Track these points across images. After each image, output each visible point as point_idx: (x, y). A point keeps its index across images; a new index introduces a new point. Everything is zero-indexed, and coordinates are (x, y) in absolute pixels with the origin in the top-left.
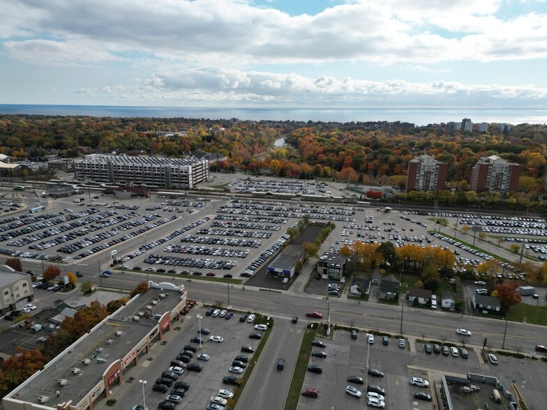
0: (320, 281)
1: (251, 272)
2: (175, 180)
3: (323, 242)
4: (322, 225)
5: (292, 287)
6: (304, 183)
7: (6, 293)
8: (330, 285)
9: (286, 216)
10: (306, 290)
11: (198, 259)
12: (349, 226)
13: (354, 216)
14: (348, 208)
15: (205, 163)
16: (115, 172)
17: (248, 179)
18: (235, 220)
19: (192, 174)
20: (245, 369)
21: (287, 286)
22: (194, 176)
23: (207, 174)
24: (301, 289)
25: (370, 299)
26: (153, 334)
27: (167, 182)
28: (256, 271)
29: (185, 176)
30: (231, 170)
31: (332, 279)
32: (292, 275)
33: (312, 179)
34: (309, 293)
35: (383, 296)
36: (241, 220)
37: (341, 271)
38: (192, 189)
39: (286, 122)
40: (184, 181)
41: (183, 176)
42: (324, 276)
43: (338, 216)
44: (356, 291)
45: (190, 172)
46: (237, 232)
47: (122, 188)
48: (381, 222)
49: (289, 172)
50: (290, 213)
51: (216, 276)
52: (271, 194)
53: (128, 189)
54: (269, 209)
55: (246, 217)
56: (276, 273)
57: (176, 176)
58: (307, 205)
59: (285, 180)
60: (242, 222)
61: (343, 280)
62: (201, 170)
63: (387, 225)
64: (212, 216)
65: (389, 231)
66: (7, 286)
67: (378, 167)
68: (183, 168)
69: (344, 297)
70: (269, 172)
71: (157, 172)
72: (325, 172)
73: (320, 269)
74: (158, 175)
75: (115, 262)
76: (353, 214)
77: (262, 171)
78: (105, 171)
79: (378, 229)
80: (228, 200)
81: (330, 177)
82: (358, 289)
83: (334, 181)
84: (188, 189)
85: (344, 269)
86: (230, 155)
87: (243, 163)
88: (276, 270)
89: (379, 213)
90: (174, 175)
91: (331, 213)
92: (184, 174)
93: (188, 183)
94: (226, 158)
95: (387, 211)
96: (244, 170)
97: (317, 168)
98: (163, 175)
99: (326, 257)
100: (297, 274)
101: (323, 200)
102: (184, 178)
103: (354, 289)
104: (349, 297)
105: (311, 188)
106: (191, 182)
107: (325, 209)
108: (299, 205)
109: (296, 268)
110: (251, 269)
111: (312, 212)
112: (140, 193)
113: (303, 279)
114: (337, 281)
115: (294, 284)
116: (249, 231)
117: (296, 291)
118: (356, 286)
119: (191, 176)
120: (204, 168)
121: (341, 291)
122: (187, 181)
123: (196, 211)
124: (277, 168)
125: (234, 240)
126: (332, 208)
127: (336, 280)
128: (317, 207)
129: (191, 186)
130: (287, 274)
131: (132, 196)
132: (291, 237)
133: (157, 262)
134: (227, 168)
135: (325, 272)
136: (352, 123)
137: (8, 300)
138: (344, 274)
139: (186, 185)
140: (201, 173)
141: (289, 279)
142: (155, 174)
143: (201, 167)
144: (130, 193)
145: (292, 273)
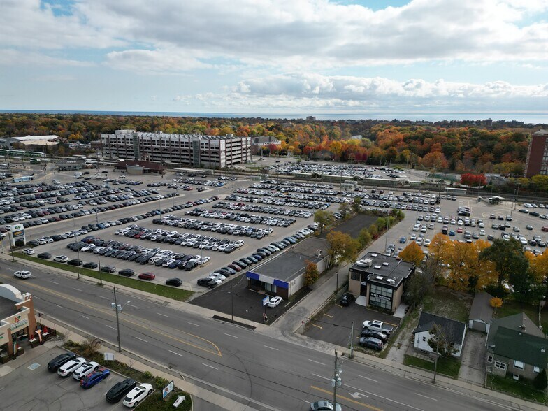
0: (350, 310)
2: (205, 158)
3: (375, 238)
4: (383, 214)
5: (282, 317)
6: (370, 169)
8: (366, 323)
9: (328, 201)
12: (428, 218)
13: (439, 206)
14: (429, 195)
15: (247, 141)
16: (141, 148)
17: (298, 163)
18: (251, 201)
19: (226, 152)
22: (229, 154)
23: (249, 154)
25: (464, 371)
27: (195, 161)
28: (231, 278)
29: (216, 153)
30: (282, 154)
31: (377, 310)
32: (292, 290)
33: (383, 165)
35: (501, 371)
36: (260, 202)
37: (398, 294)
39: (367, 121)
40: (215, 159)
41: (214, 153)
42: (361, 301)
43: (412, 204)
44: (425, 347)
45: (223, 148)
46: (242, 216)
47: (133, 163)
48: (485, 215)
49: (352, 156)
50: (336, 198)
52: (319, 176)
53: (141, 164)
55: (269, 200)
56: (263, 285)
57: (206, 152)
58: (365, 190)
59: (345, 165)
60: (259, 205)
61: (400, 313)
62: (239, 148)
63: (497, 220)
64: (222, 197)
65: (502, 228)
68: (214, 142)
70: (327, 155)
71: (184, 148)
72: (401, 156)
73: (355, 286)
74: (186, 151)
76: (437, 203)
77: (319, 155)
78: (131, 147)
79: (481, 224)
80: (259, 180)
81: (409, 163)
82: (431, 343)
83: (413, 168)
85: (405, 289)
86: (287, 141)
87: (299, 147)
88: (263, 278)
89: (482, 204)
90: (203, 152)
91: (400, 200)
92: (215, 150)
93: (219, 162)
94: (280, 142)
96: (296, 154)
97: (391, 151)
98: (191, 151)
99: (368, 261)
100: (305, 290)
101: (392, 185)
102: (215, 155)
103: (423, 340)
104: (409, 361)
105: (377, 174)
106: (223, 161)
107: (391, 195)
108: (354, 189)
109: (304, 278)
110: (224, 273)
111: (370, 198)
112: (154, 169)
113: (313, 304)
114: (387, 314)
115: (293, 309)
116: (260, 215)
118: (427, 334)
119: (223, 153)
120: (244, 147)
121: (389, 340)
122: (218, 159)
124: (338, 151)
125: (231, 226)
126: (404, 194)
127: (385, 310)
128: (381, 193)
129: (223, 166)
132: (320, 226)
134: (276, 150)
135: (363, 291)
138: (403, 300)
139: (218, 164)
140: (239, 152)
141: (286, 299)
142: (184, 151)
143: (239, 144)
144: (143, 168)
145: (294, 287)
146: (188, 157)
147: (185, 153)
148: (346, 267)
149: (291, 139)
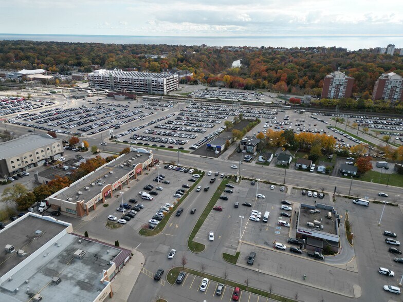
0: (241, 154)
1: (197, 147)
2: (155, 89)
3: (248, 131)
4: (252, 121)
5: (221, 156)
6: (246, 93)
7: (48, 149)
8: (245, 156)
9: (227, 115)
10: (230, 158)
11: (164, 138)
12: (270, 122)
13: (276, 115)
14: (273, 110)
15: (176, 77)
16: (115, 82)
17: (206, 89)
18: (192, 116)
19: (167, 85)
20: (183, 196)
21: (218, 156)
22: (168, 86)
23: (177, 85)
24: (227, 157)
25: (270, 165)
26: (131, 174)
27: (149, 90)
28: (200, 146)
29: (162, 86)
30: (195, 83)
31: (248, 153)
32: (222, 149)
33: (253, 90)
34: (232, 160)
35: (279, 163)
36: (196, 116)
37: (255, 148)
38: (166, 95)
39: (243, 48)
40: (161, 89)
41: (160, 86)
42: (244, 151)
43: (264, 115)
44: (262, 160)
45: (165, 83)
46: (191, 123)
47: (118, 93)
48: (295, 119)
49: (236, 85)
50: (231, 113)
51: (174, 148)
52: (220, 100)
53: (123, 94)
54: (217, 110)
55: (200, 114)
56: (212, 147)
57: (155, 85)
58: (244, 108)
59: (232, 90)
60: (196, 118)
61: (255, 154)
62: (173, 82)
63: (299, 122)
64: (177, 113)
65: (299, 125)
66: (49, 145)
67: (306, 82)
68: (160, 80)
69: (253, 163)
70: (222, 84)
71: (142, 83)
72: (263, 84)
73: (242, 147)
75: (112, 137)
76: (276, 114)
77: (217, 83)
78: (108, 82)
79: (291, 124)
80: (190, 103)
81: (267, 88)
82: (262, 158)
83: (269, 91)
84: (163, 95)
85: (257, 147)
86: (196, 72)
87: (205, 78)
88: (212, 146)
89: (296, 114)
90: (154, 85)
91: (260, 113)
92: (160, 84)
93: (163, 91)
94: (192, 74)
95: (302, 112)
96: (204, 83)
97: (258, 81)
98: (146, 85)
99: (246, 139)
100: (226, 149)
101: (257, 104)
102: (161, 87)
103: (260, 158)
104: (257, 163)
105: (250, 97)
106: (165, 91)
107: (256, 110)
108: (238, 107)
109: (226, 145)
110: (197, 145)
111: (246, 112)
112: (131, 97)
113: (230, 152)
114: (252, 154)
115: (223, 154)
116: (199, 123)
117: (223, 158)
118: (262, 156)
119: (165, 86)
120: (175, 81)
121: (251, 159)
122: (162, 90)
123: (166, 110)
124: (228, 81)
125: (188, 128)
126: (262, 110)
127: (251, 153)
128: (252, 109)
129: (165, 93)
130: (219, 148)
131: (125, 98)
132: (227, 127)
133: (138, 139)
134: (192, 81)
135: (244, 148)
136: (297, 48)
137: (49, 153)
138: (257, 150)
139: (162, 92)
140: (173, 84)
141: (220, 151)
142: (142, 84)
143: (173, 79)
144: (124, 97)
145: (223, 148)
146: (144, 88)
147: (142, 86)
148: (239, 141)
149: (198, 71)
